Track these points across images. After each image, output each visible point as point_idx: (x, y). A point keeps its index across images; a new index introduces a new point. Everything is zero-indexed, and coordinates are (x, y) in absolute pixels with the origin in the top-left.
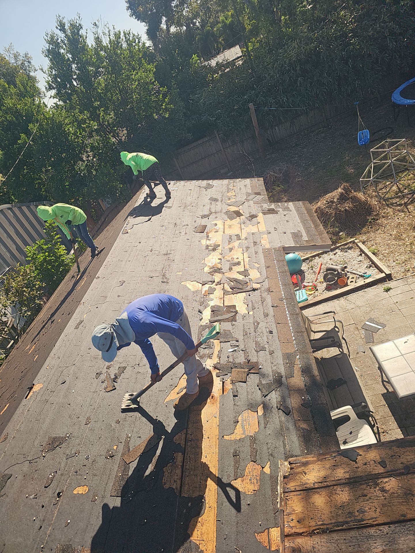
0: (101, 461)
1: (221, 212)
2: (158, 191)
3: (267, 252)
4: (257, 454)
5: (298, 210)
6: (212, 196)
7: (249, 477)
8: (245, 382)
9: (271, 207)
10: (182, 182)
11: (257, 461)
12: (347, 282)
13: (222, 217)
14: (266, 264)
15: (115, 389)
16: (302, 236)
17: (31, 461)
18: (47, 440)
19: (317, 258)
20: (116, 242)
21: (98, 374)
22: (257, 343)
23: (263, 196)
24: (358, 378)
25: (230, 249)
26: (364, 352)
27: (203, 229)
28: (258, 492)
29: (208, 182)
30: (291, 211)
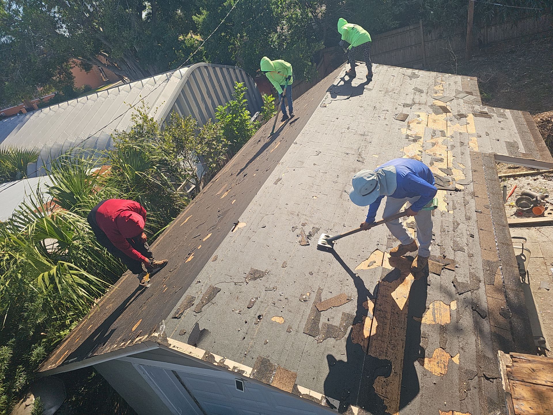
0: (295, 302)
1: (425, 104)
2: (359, 72)
3: (475, 156)
4: (447, 343)
5: (516, 119)
6: (417, 86)
7: (437, 360)
8: (439, 275)
9: (484, 110)
10: (385, 67)
11: (446, 349)
12: (544, 212)
13: (427, 109)
14: (473, 168)
15: (309, 245)
16: (518, 148)
17: (236, 284)
18: (249, 270)
19: (512, 179)
20: (314, 113)
21: (294, 228)
22: (455, 242)
23: (475, 97)
24: (538, 312)
25: (433, 143)
26: (548, 290)
27: (404, 118)
28: (445, 376)
29: (413, 71)
30: (507, 119)
